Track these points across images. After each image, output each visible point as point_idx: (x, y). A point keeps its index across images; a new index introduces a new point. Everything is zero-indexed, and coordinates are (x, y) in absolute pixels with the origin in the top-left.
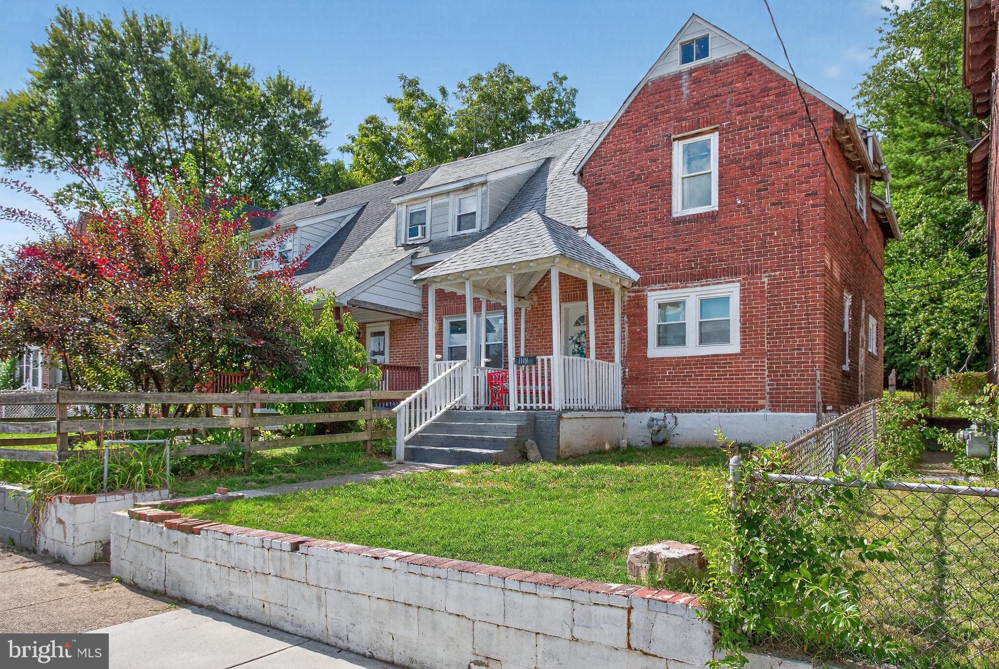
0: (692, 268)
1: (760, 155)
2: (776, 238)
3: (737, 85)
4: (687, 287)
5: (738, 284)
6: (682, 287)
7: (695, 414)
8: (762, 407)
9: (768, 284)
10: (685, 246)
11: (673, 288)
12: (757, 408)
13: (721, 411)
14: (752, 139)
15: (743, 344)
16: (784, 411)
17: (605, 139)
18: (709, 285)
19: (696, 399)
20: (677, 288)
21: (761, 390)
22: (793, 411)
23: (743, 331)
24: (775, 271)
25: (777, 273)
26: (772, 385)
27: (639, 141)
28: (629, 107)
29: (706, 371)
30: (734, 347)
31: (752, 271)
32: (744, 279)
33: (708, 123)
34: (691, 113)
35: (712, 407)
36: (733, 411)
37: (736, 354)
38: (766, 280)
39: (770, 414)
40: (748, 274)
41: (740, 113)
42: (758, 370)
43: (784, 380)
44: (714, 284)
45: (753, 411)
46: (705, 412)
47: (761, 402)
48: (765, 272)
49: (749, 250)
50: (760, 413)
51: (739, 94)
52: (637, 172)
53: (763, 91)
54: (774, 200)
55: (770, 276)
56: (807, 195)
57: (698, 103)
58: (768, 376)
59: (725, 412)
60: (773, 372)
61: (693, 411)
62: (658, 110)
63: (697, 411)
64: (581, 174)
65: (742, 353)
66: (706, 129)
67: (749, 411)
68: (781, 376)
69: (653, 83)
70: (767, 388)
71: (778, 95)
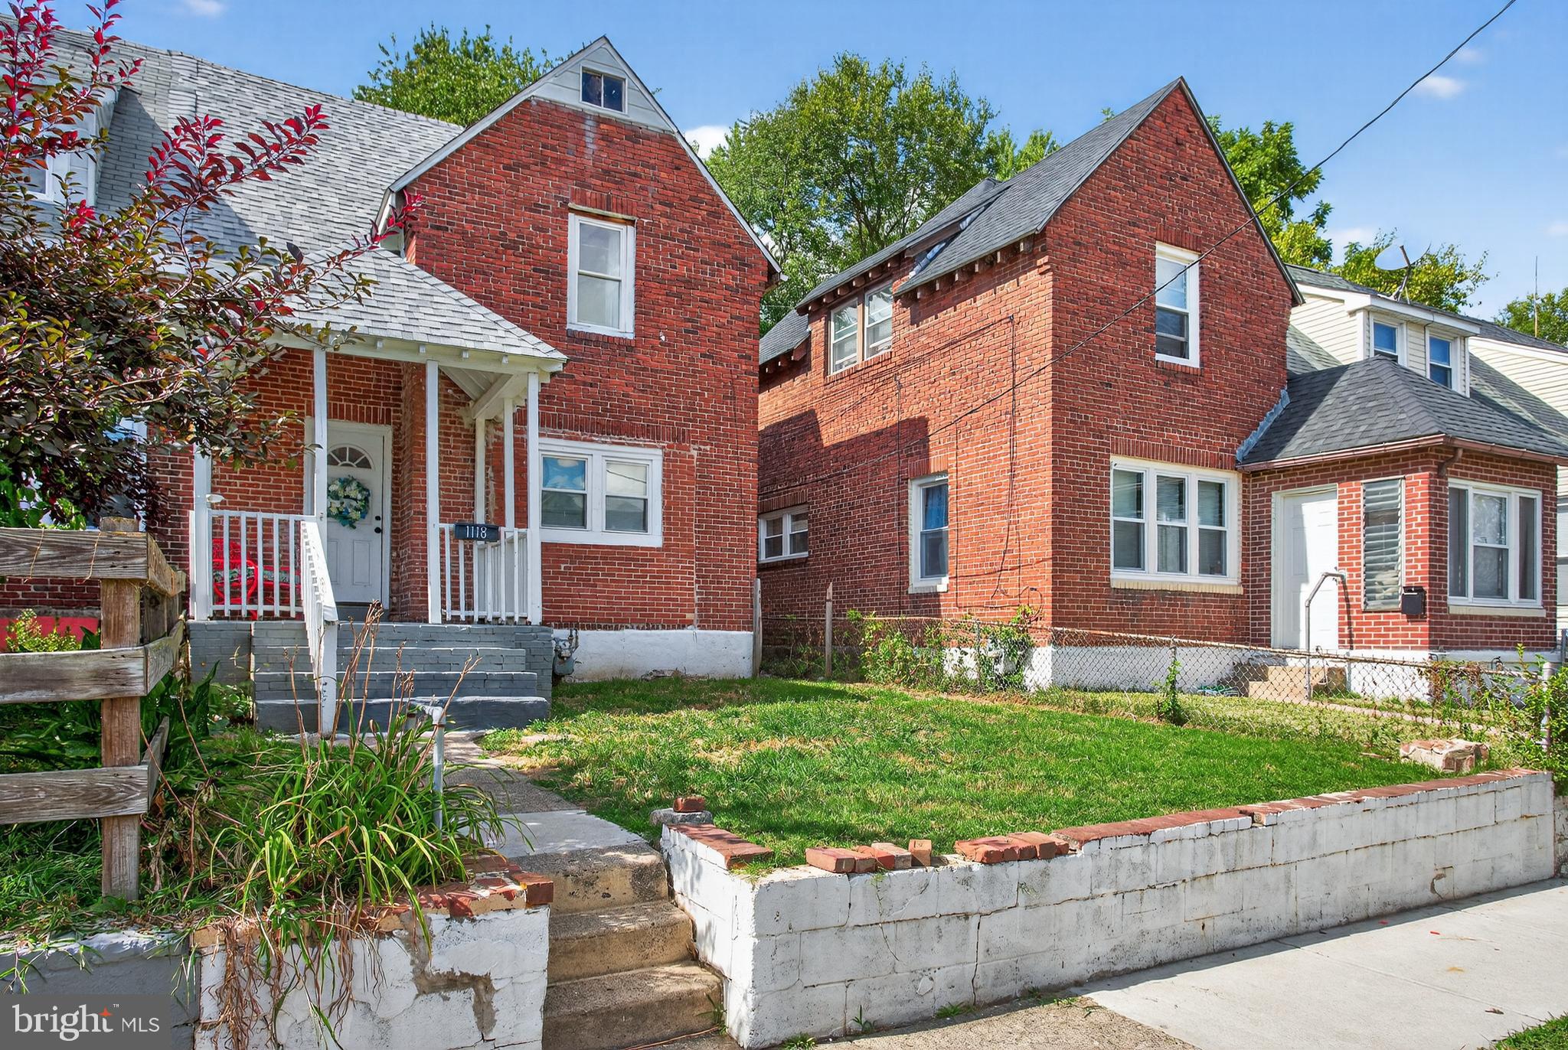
0: (598, 414)
1: (689, 283)
2: (705, 400)
3: (663, 174)
4: (592, 441)
5: (659, 452)
6: (585, 440)
7: (601, 632)
8: (690, 623)
9: (698, 460)
10: (589, 379)
11: (570, 439)
12: (683, 625)
13: (638, 628)
14: (679, 257)
15: (666, 534)
16: (714, 628)
17: (452, 155)
18: (623, 444)
19: (605, 609)
20: (577, 439)
21: (689, 600)
22: (724, 628)
23: (666, 519)
24: (705, 444)
25: (708, 448)
26: (702, 594)
27: (515, 186)
28: (497, 122)
29: (620, 570)
30: (653, 538)
31: (679, 438)
32: (669, 446)
33: (621, 208)
34: (599, 182)
35: (626, 621)
36: (653, 628)
37: (658, 549)
38: (695, 453)
39: (698, 631)
40: (674, 440)
41: (664, 215)
42: (685, 573)
43: (714, 588)
44: (629, 445)
45: (679, 628)
46: (616, 629)
47: (689, 616)
48: (694, 443)
49: (674, 408)
50: (689, 631)
51: (665, 188)
52: (512, 236)
53: (692, 199)
54: (704, 350)
55: (700, 449)
56: (741, 357)
57: (607, 172)
58: (698, 582)
59: (643, 629)
60: (703, 577)
61: (600, 627)
62: (548, 152)
63: (605, 628)
64: (400, 194)
65: (666, 547)
66: (620, 216)
67: (674, 628)
68: (711, 582)
69: (539, 103)
70: (696, 597)
71: (710, 213)
